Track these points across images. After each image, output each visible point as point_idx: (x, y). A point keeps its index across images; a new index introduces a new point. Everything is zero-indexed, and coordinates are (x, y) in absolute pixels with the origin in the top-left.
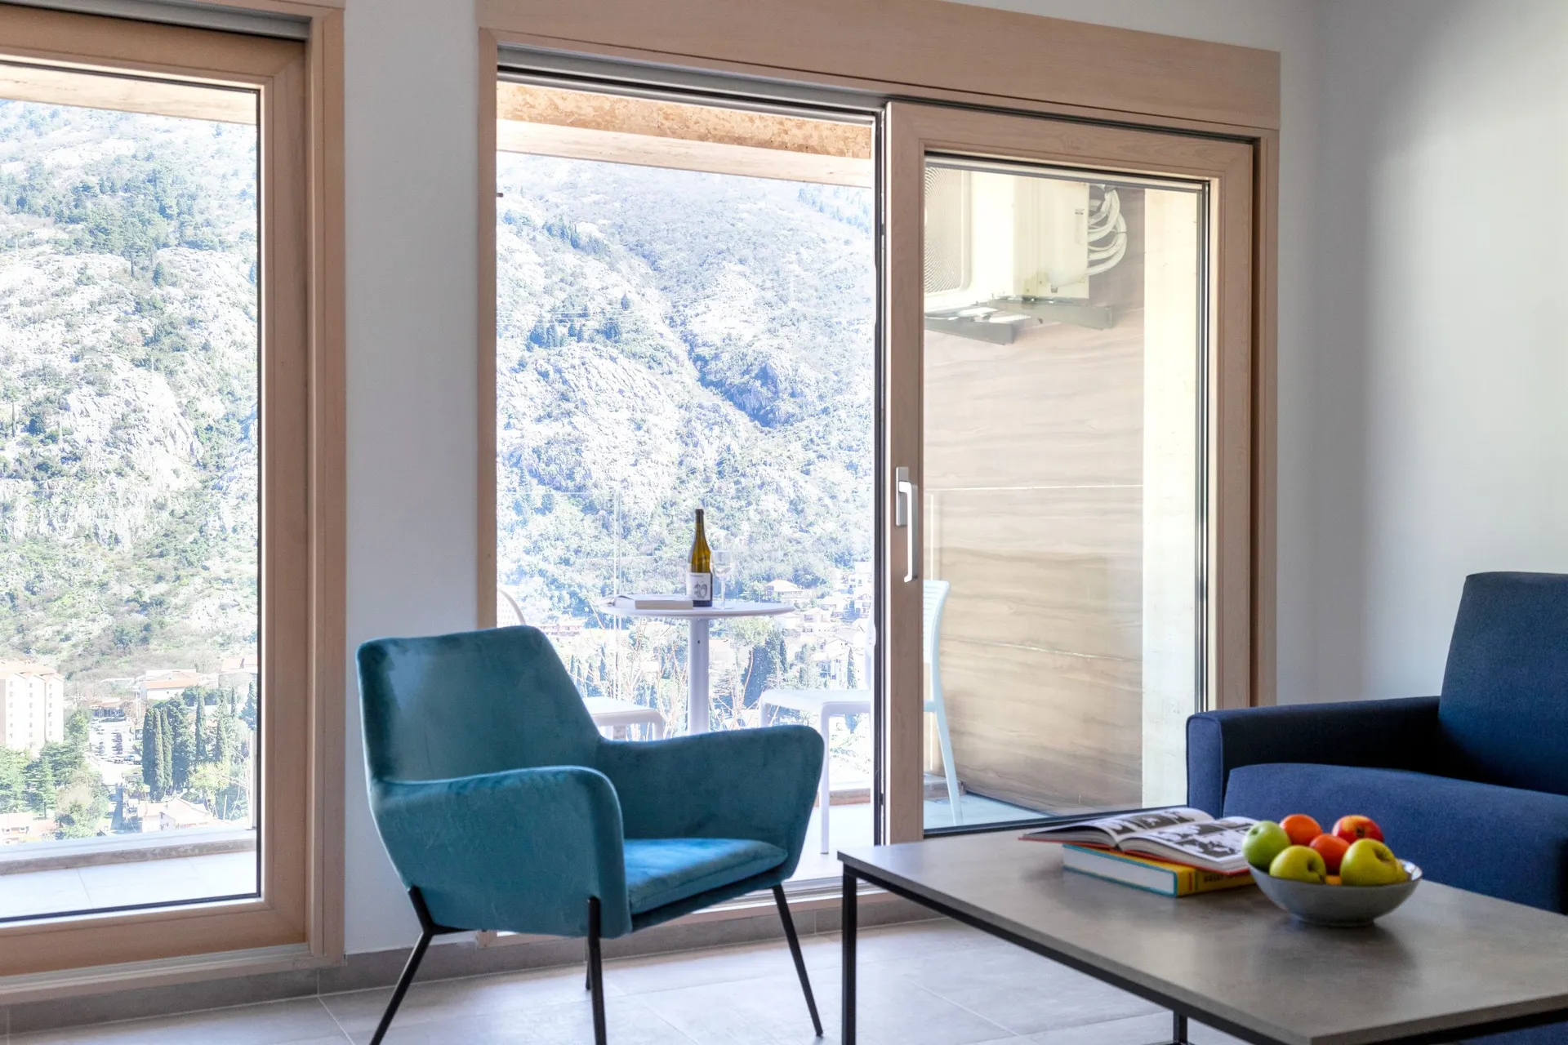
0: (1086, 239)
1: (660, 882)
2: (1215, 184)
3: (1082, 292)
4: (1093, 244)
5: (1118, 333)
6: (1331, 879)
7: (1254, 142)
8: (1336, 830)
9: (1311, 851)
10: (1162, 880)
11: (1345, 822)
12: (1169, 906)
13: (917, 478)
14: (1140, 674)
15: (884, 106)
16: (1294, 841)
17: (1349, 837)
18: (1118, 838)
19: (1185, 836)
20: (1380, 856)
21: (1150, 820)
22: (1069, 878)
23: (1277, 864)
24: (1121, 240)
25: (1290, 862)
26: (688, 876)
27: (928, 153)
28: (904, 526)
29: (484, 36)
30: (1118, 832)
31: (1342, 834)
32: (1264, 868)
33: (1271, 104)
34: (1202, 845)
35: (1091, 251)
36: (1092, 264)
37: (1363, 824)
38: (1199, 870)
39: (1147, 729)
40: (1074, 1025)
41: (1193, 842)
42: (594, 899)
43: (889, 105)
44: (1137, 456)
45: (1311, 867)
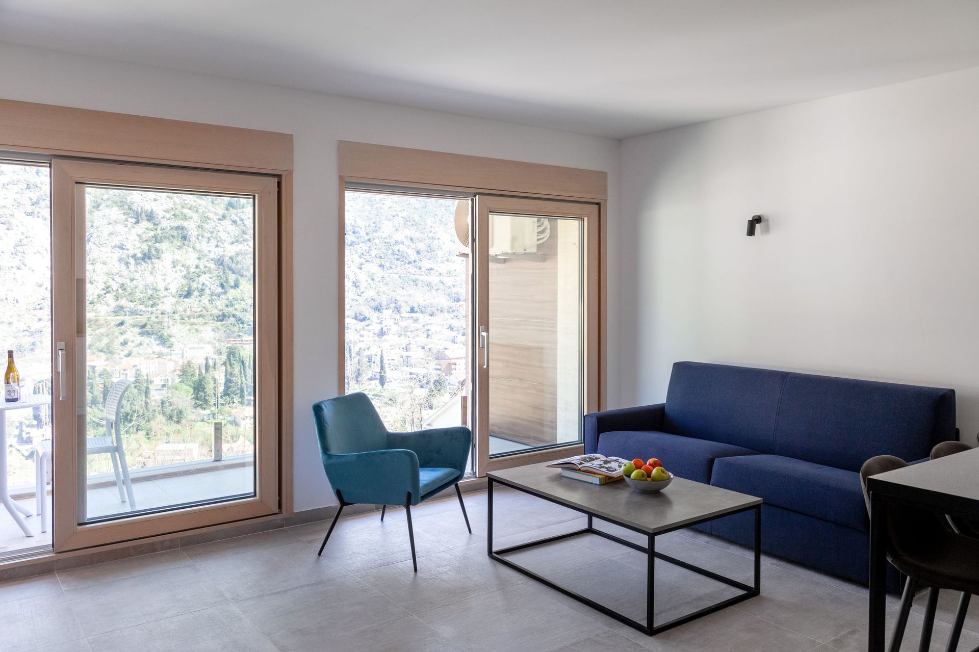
0: (536, 231)
1: (426, 485)
2: (586, 219)
3: (534, 250)
4: (538, 233)
5: (547, 264)
6: (648, 479)
7: (598, 204)
8: (648, 463)
9: (642, 471)
10: (596, 480)
11: (651, 461)
12: (598, 488)
13: (487, 330)
14: (556, 391)
15: (475, 196)
16: (637, 468)
17: (654, 465)
18: (580, 466)
19: (600, 465)
20: (663, 472)
21: (588, 459)
22: (563, 480)
23: (633, 475)
24: (548, 231)
25: (637, 475)
26: (434, 482)
27: (490, 212)
28: (483, 347)
29: (341, 178)
30: (579, 464)
31: (650, 465)
32: (629, 476)
33: (605, 191)
34: (606, 468)
35: (537, 235)
36: (538, 240)
37: (656, 461)
38: (606, 476)
39: (559, 412)
40: (553, 524)
41: (603, 467)
42: (409, 492)
43: (477, 196)
44: (555, 310)
45: (643, 476)
